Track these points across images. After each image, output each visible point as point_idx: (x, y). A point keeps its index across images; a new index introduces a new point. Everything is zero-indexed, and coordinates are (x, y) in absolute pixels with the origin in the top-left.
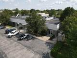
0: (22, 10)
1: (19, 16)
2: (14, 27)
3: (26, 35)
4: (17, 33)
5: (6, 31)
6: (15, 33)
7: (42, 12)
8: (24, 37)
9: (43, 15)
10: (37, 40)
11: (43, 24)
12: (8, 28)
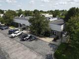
1: (22, 16)
2: (17, 27)
3: (29, 35)
4: (20, 33)
5: (9, 31)
6: (18, 34)
7: (45, 13)
8: (27, 38)
9: (47, 15)
10: (40, 41)
11: (47, 25)
12: (11, 28)
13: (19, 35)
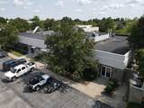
0: (48, 20)
7: (85, 23)
8: (41, 83)
9: (88, 29)
12: (13, 56)
13: (25, 74)
